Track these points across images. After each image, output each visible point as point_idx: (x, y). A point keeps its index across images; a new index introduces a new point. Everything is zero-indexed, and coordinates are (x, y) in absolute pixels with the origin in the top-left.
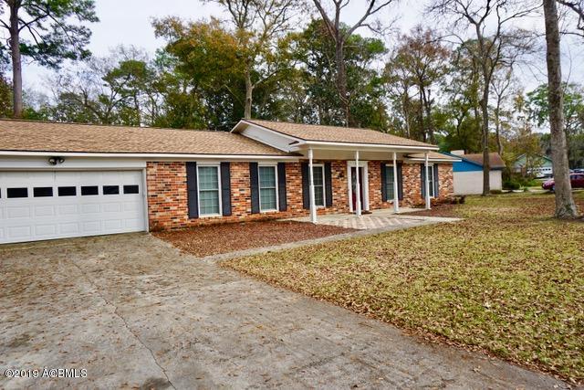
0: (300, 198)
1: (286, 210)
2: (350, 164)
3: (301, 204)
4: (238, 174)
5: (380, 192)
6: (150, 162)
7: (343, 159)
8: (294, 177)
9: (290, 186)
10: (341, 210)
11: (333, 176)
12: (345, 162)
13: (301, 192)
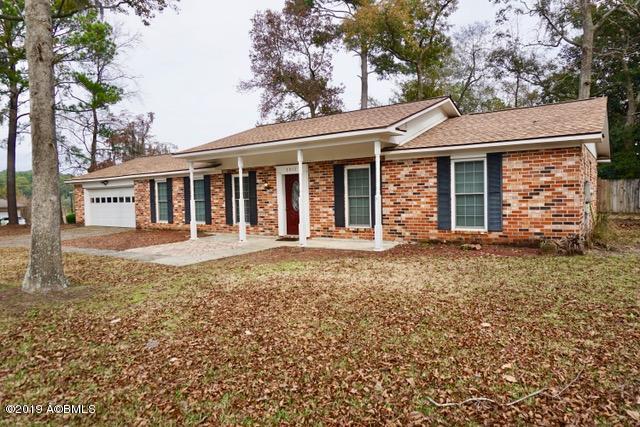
0: (223, 212)
1: (210, 223)
2: (281, 172)
3: (224, 219)
4: (177, 187)
5: (331, 211)
6: (136, 180)
7: (271, 165)
8: (217, 190)
9: (214, 200)
10: (268, 232)
11: (258, 188)
12: (273, 169)
13: (224, 205)
